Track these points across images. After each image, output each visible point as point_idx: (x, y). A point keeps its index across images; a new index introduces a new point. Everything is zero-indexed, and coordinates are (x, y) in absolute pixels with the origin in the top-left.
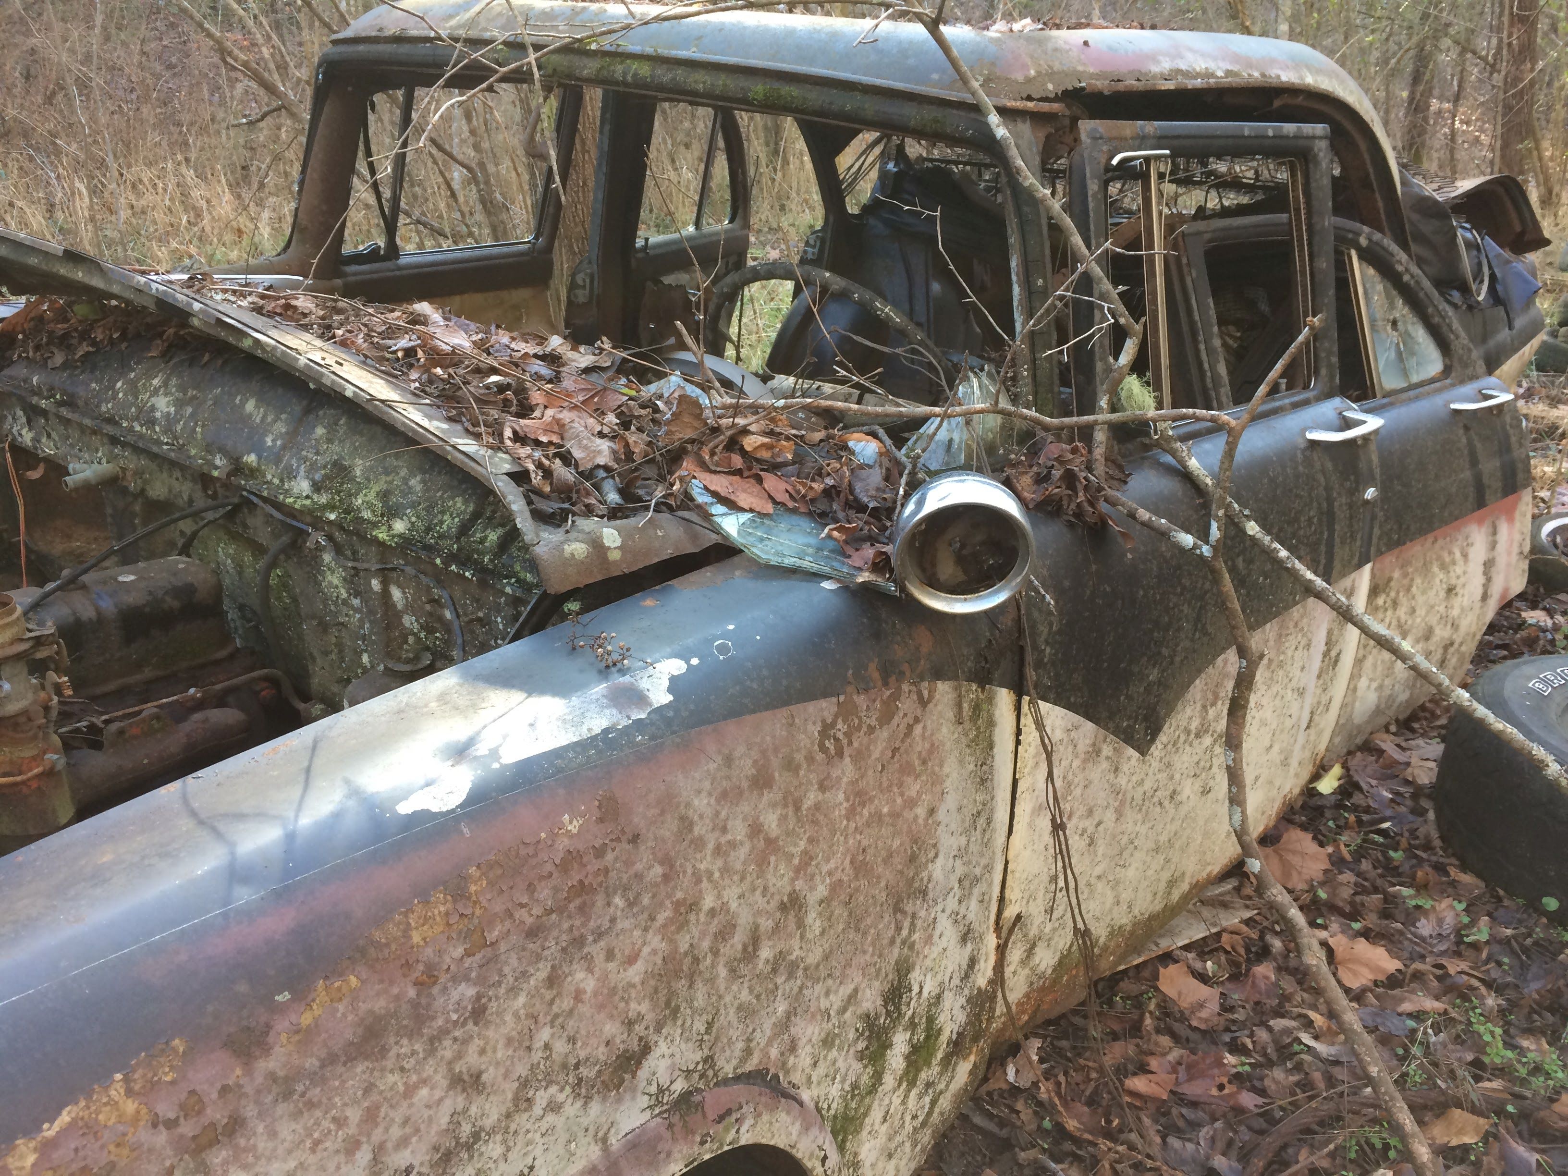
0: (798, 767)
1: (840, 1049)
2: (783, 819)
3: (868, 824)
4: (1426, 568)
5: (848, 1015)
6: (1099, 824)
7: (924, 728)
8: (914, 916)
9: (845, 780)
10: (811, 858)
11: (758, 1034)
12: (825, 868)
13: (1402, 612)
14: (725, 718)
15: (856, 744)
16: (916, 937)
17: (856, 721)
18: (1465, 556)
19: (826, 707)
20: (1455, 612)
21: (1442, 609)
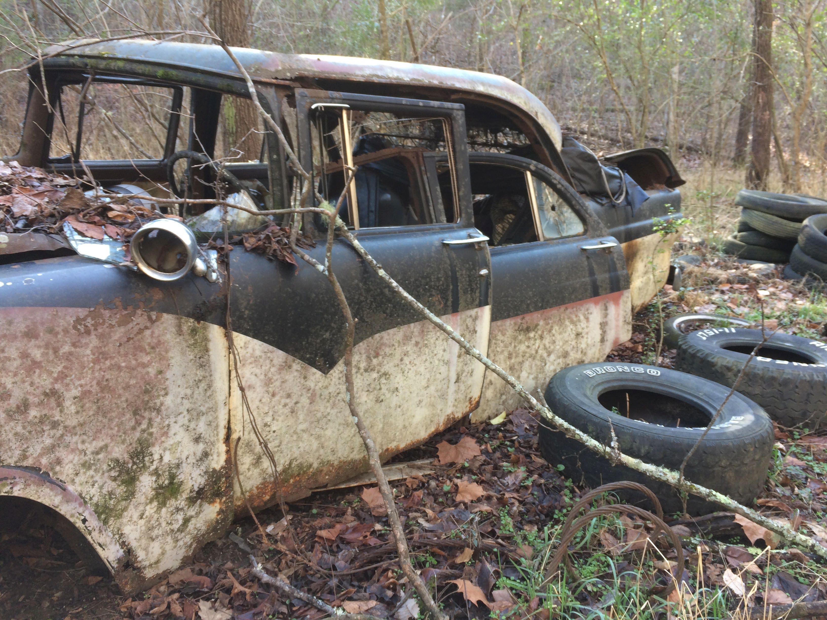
0: (57, 333)
1: (95, 470)
2: (43, 354)
3: (110, 368)
4: (561, 322)
5: (101, 456)
6: (296, 403)
7: (153, 333)
8: (150, 420)
9: (91, 345)
10: (66, 376)
11: (31, 450)
12: (77, 383)
13: (547, 341)
14: (13, 306)
15: (100, 331)
16: (153, 430)
17: (101, 321)
18: (587, 319)
19: (82, 312)
20: (583, 346)
21: (573, 343)
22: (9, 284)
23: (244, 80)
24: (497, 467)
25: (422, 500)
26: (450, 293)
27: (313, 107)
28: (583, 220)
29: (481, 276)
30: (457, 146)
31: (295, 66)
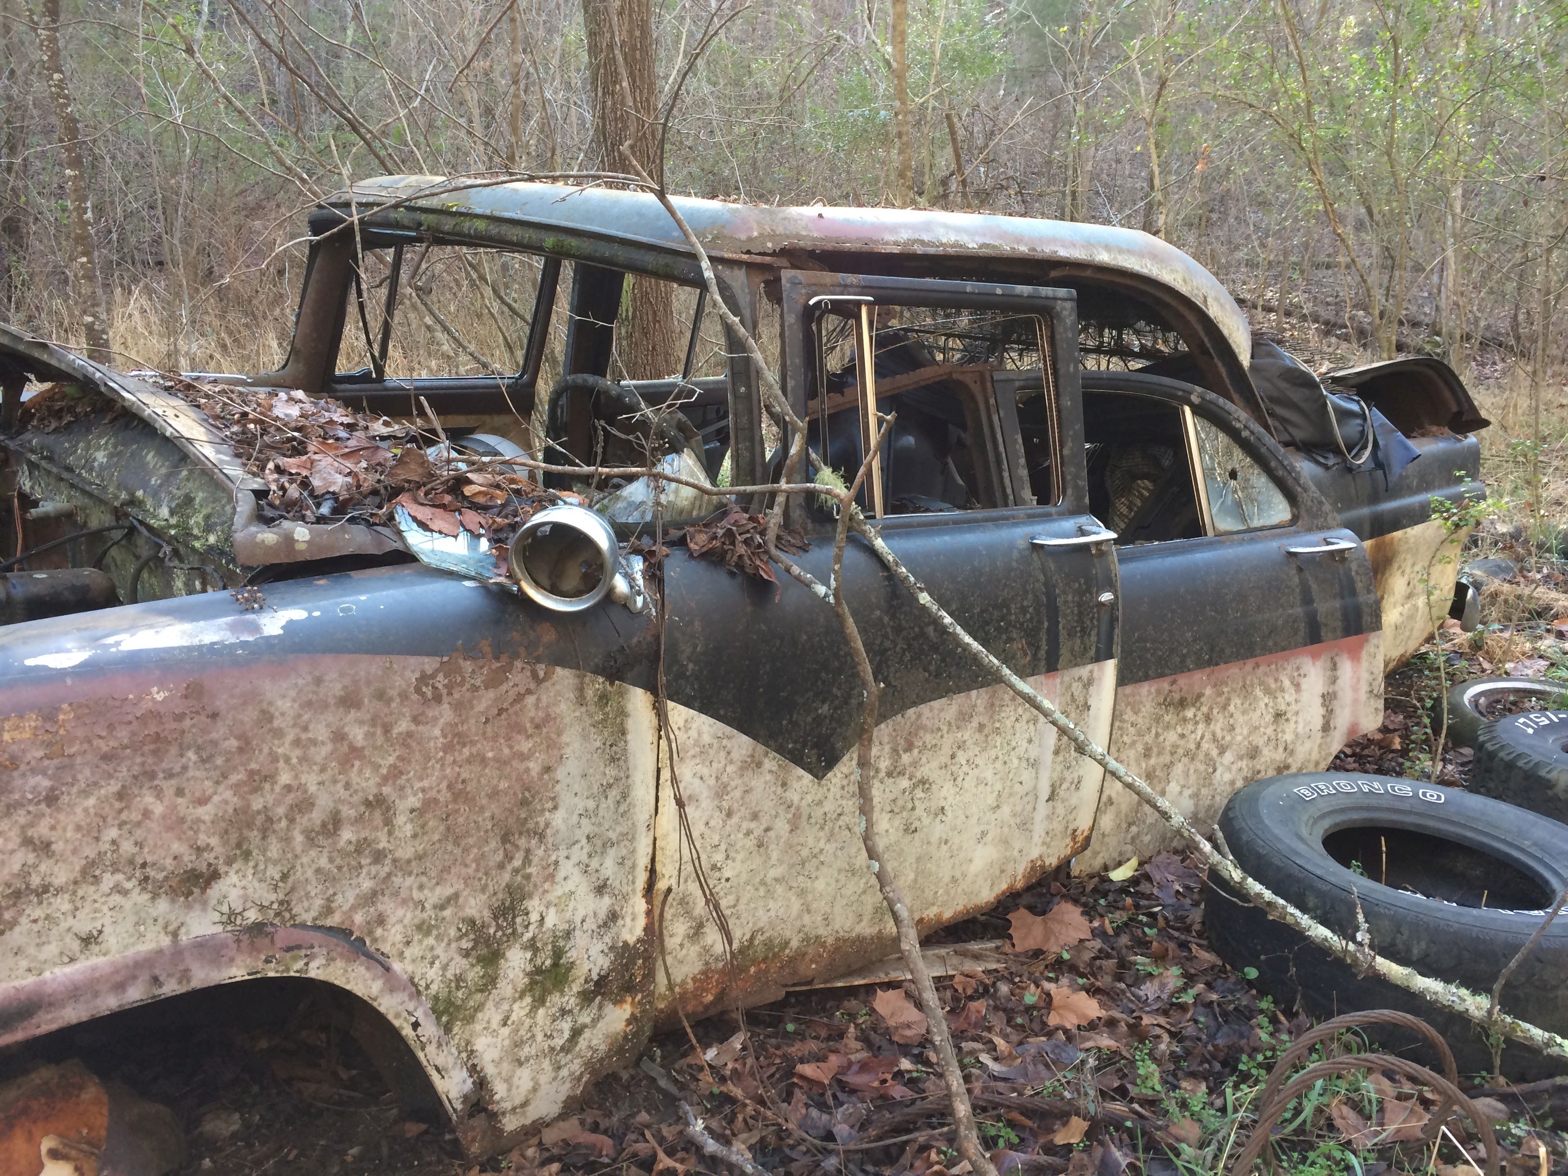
0: (391, 700)
1: (439, 938)
2: (369, 735)
3: (469, 761)
4: (1246, 691)
5: (447, 913)
6: (767, 830)
7: (538, 700)
8: (528, 851)
9: (442, 721)
10: (401, 773)
11: (339, 898)
12: (418, 785)
13: (1218, 727)
14: (324, 652)
15: (456, 696)
16: (532, 870)
17: (459, 679)
18: (1297, 686)
19: (429, 664)
20: (1289, 737)
21: (1270, 731)
22: (316, 614)
23: (693, 257)
24: (1124, 965)
25: (984, 1018)
26: (1044, 637)
27: (811, 302)
28: (1291, 497)
29: (1102, 604)
30: (1060, 365)
31: (780, 230)
